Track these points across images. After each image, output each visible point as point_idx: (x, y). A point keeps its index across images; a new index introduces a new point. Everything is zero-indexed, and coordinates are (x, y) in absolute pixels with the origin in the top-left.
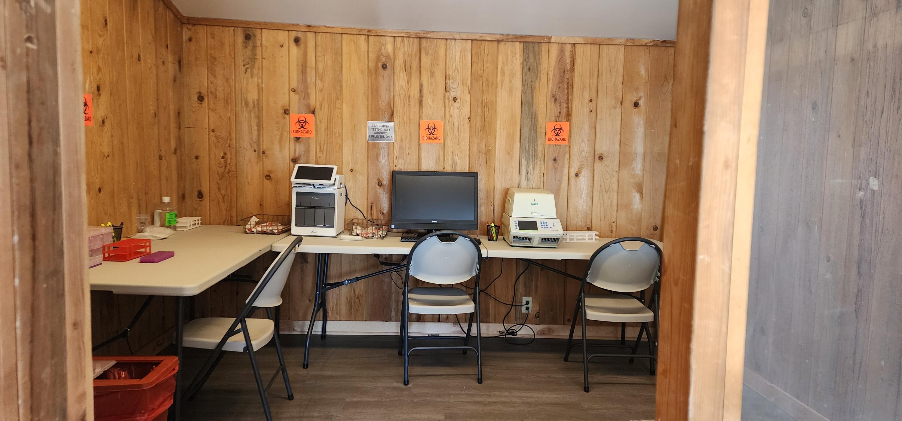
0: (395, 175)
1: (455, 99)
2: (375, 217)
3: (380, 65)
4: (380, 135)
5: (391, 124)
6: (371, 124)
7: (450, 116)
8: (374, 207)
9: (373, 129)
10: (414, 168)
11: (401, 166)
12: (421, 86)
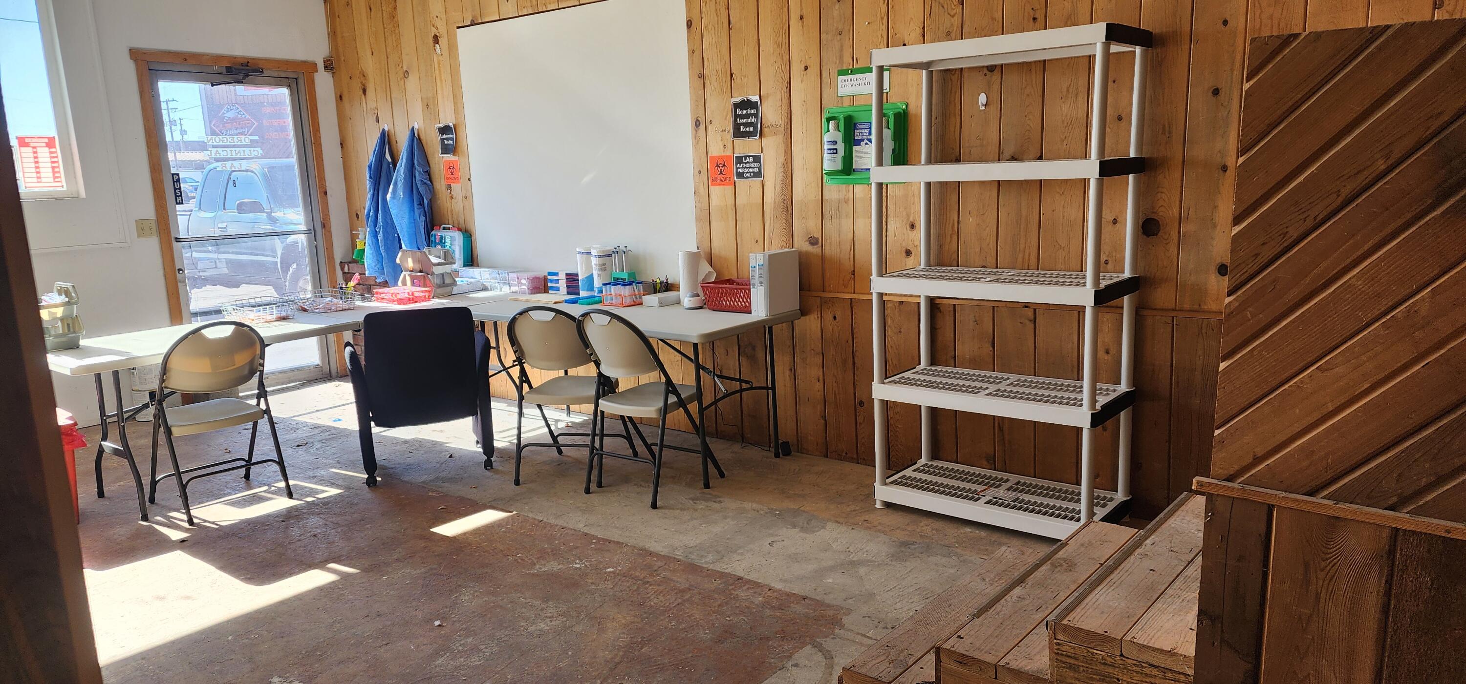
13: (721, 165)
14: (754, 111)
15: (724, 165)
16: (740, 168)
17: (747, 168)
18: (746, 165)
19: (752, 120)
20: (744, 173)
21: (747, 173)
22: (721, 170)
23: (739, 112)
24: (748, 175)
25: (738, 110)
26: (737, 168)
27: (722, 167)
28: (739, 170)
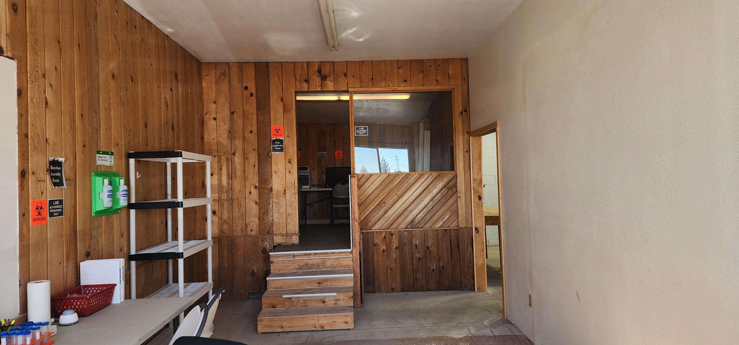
0: (327, 169)
1: (346, 144)
2: (321, 184)
3: (321, 134)
4: (322, 156)
5: (326, 152)
6: (319, 153)
7: (345, 149)
8: (321, 180)
9: (319, 155)
10: (334, 167)
11: (329, 166)
12: (335, 140)
13: (39, 208)
14: (59, 168)
15: (42, 208)
16: (51, 209)
17: (55, 209)
18: (55, 207)
19: (58, 174)
20: (54, 212)
21: (55, 212)
22: (39, 211)
23: (52, 168)
24: (56, 214)
25: (51, 166)
26: (50, 209)
27: (40, 209)
28: (51, 211)
